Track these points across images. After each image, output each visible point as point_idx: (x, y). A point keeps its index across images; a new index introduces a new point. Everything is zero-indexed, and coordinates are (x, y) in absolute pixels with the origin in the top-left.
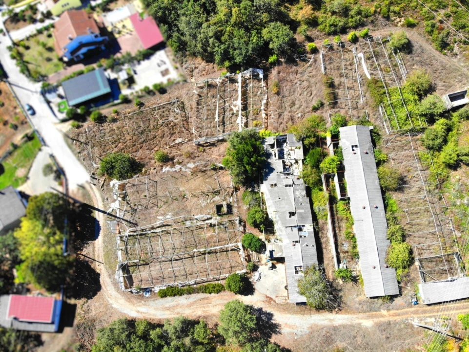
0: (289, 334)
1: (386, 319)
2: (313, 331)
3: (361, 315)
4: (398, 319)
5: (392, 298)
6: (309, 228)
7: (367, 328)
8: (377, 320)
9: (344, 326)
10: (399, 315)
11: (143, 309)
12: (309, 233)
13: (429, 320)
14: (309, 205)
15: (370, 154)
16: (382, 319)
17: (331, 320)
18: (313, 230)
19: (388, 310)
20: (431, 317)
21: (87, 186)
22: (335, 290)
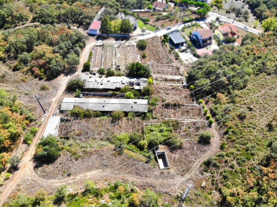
0: (62, 79)
1: (52, 105)
2: (60, 85)
3: (59, 98)
4: (50, 109)
5: (60, 109)
6: (101, 87)
7: (52, 99)
8: (54, 102)
9: (57, 93)
10: (52, 109)
11: (88, 49)
12: (99, 86)
13: (43, 119)
14: (112, 88)
15: (132, 109)
16: (53, 104)
17: (61, 90)
18: (100, 88)
19: (55, 107)
20: (44, 120)
21: (136, 40)
22: (72, 93)
